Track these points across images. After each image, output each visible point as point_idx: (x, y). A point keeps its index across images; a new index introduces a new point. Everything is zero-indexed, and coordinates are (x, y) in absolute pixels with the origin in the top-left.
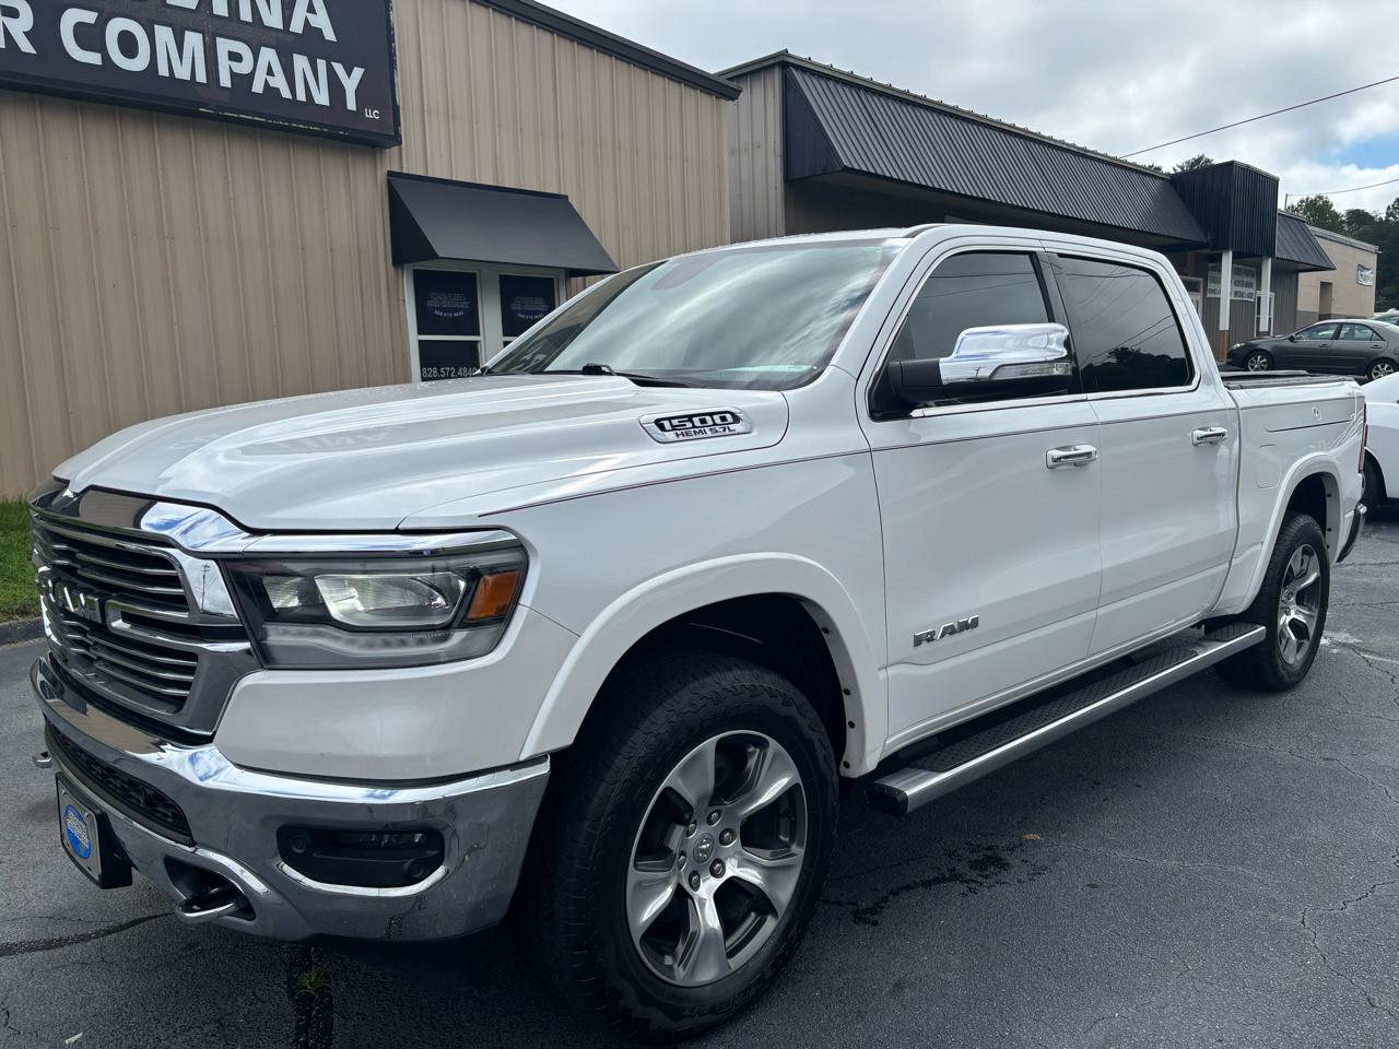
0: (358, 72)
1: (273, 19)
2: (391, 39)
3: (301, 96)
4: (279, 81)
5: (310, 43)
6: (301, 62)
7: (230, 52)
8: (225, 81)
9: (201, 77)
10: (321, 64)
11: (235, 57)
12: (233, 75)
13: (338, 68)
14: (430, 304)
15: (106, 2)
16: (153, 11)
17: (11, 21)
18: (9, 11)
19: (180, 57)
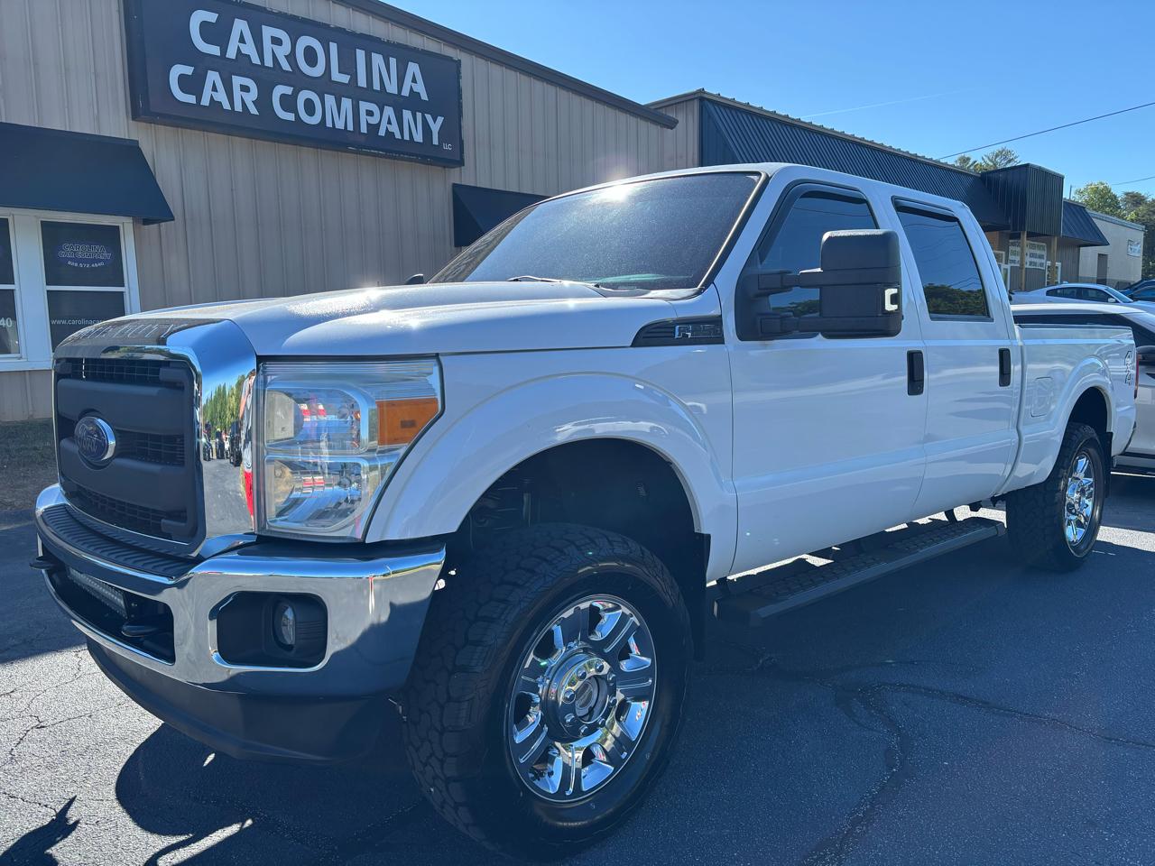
0: (440, 120)
1: (392, 88)
2: (460, 97)
3: (407, 137)
4: (394, 128)
5: (413, 102)
6: (407, 114)
7: (367, 111)
8: (364, 129)
9: (350, 128)
10: (419, 115)
11: (370, 113)
12: (368, 125)
13: (429, 117)
15: (298, 80)
16: (323, 85)
17: (245, 95)
18: (245, 89)
19: (338, 114)
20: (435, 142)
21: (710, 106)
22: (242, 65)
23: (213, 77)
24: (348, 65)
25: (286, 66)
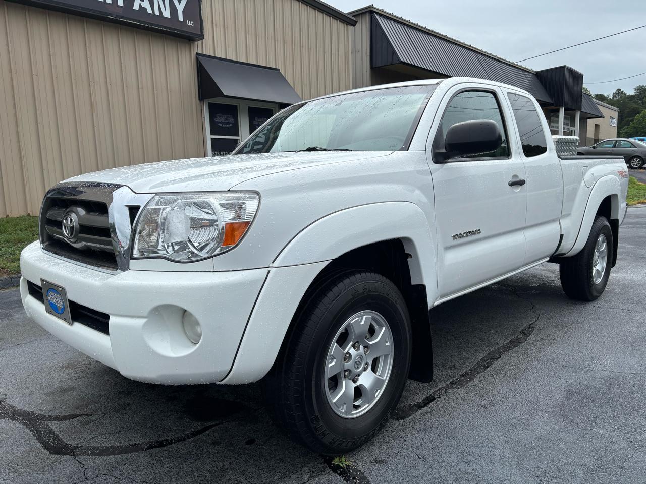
0: (184, 2)
3: (157, 12)
4: (146, 4)
8: (121, 3)
14: (216, 120)
20: (181, 18)
21: (378, 17)
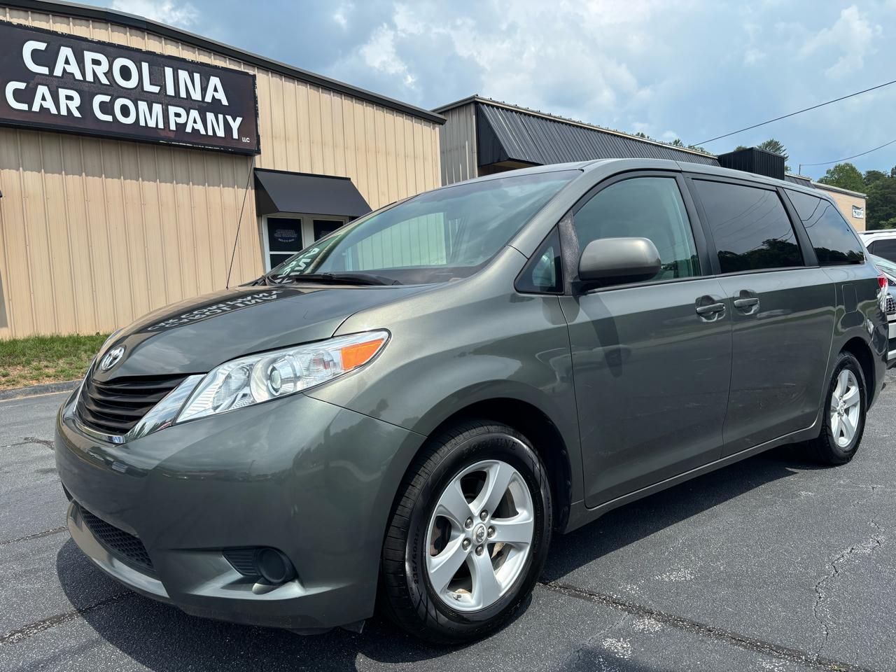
0: (239, 120)
1: (196, 96)
2: (256, 102)
3: (210, 133)
4: (200, 126)
5: (215, 106)
6: (210, 116)
7: (175, 113)
8: (173, 127)
9: (161, 126)
10: (221, 116)
11: (178, 115)
12: (177, 124)
13: (229, 118)
14: (276, 235)
15: (115, 91)
16: (137, 95)
17: (70, 103)
18: (69, 98)
19: (151, 116)
20: (235, 136)
21: (484, 108)
22: (67, 80)
23: (42, 90)
24: (158, 79)
25: (104, 81)
